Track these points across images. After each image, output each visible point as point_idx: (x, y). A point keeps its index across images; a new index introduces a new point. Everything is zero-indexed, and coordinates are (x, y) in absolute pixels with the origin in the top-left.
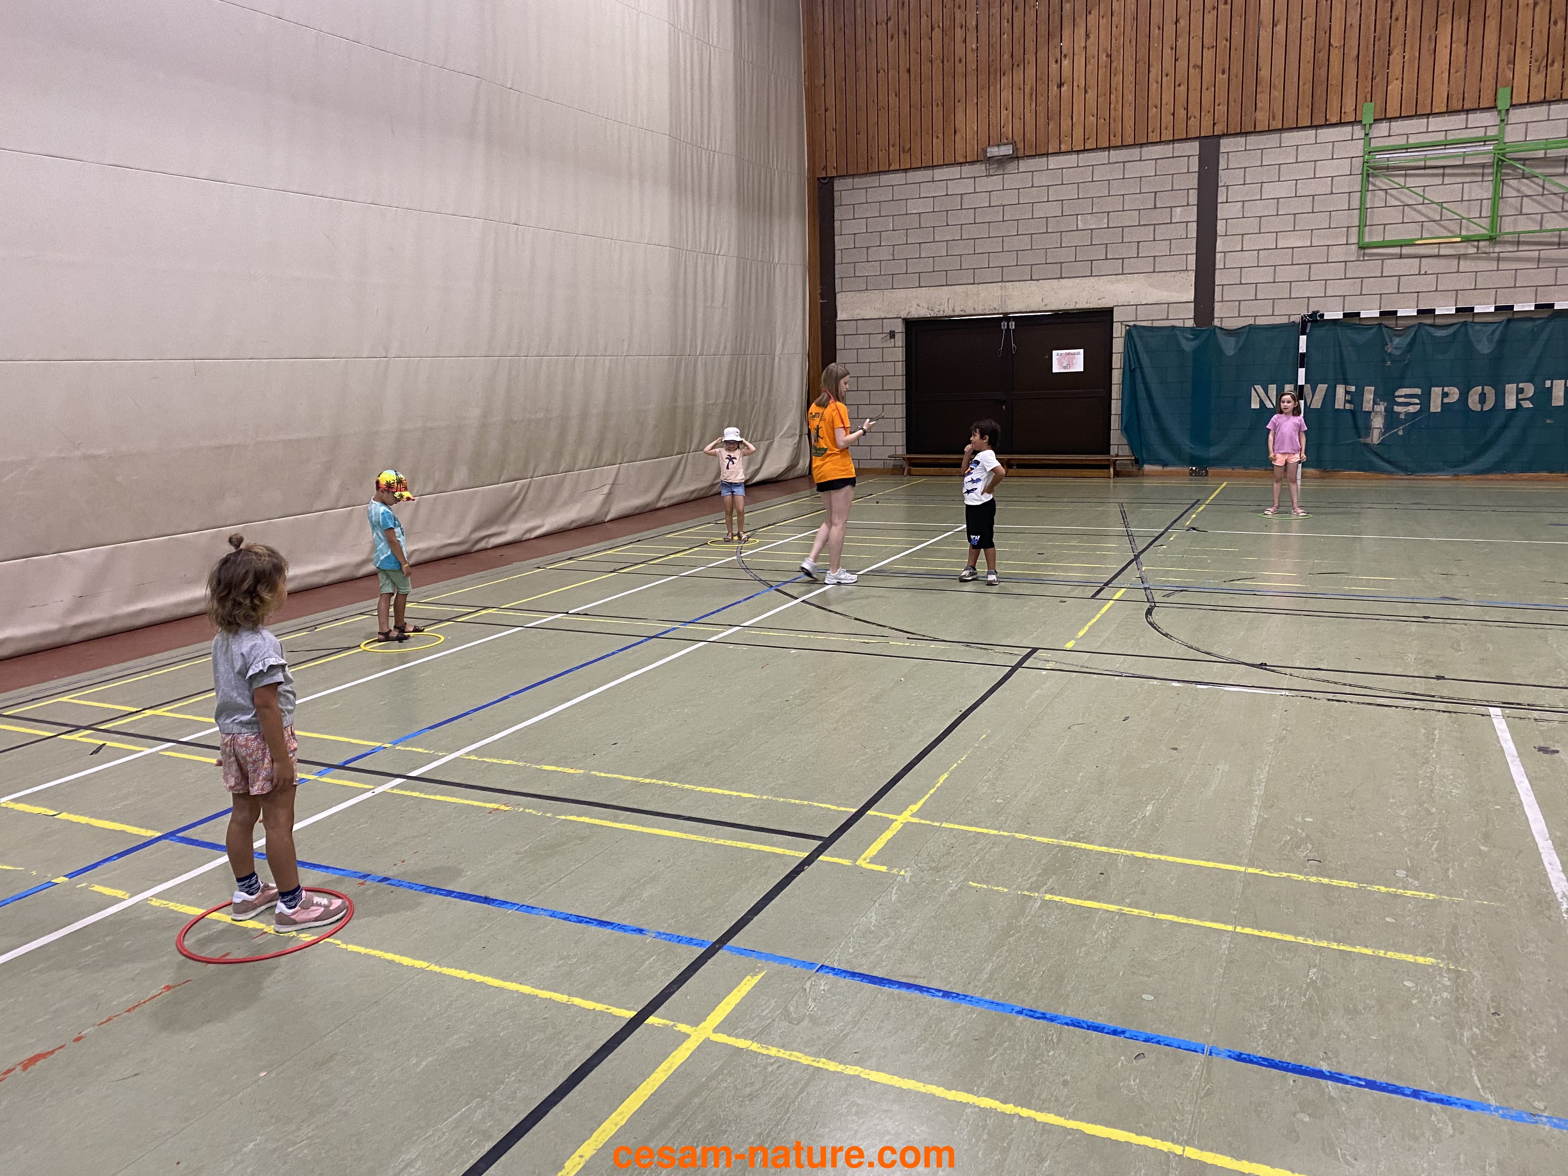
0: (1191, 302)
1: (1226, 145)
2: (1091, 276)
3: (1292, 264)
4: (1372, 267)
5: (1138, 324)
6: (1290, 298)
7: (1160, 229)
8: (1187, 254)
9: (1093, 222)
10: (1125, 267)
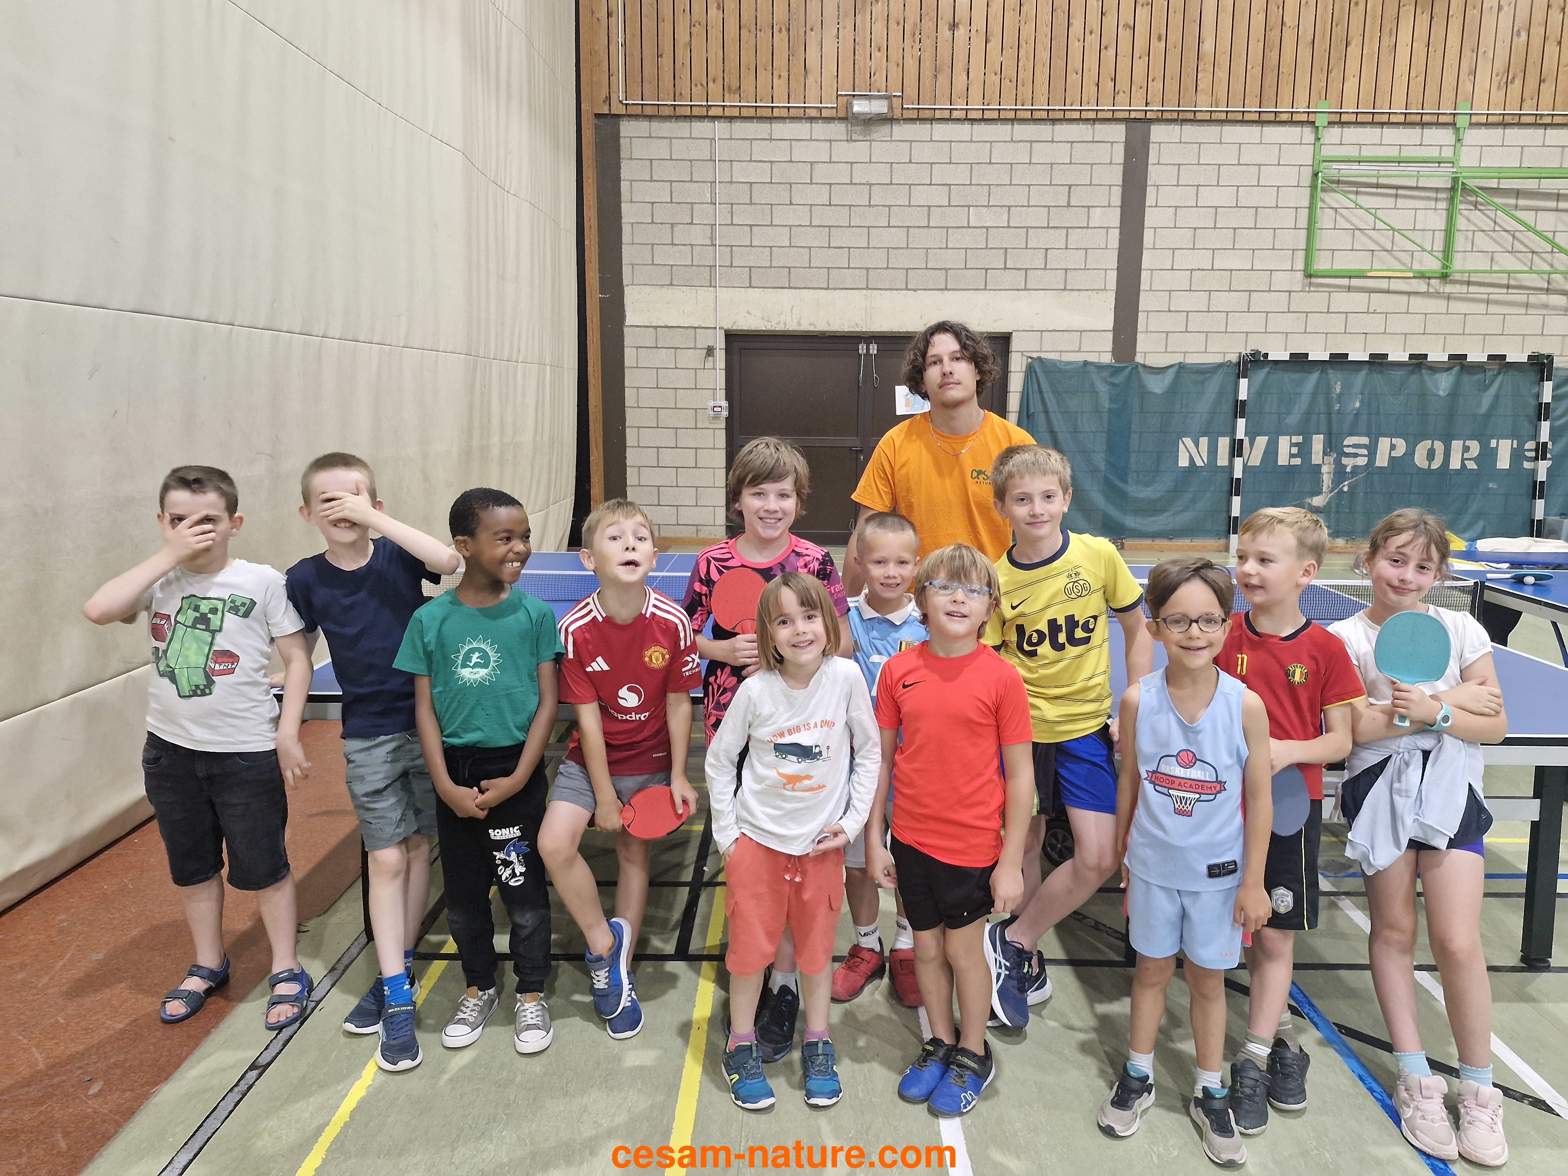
0: (1111, 330)
1: (1158, 132)
2: (985, 289)
3: (1230, 291)
4: (1317, 300)
5: (1043, 355)
6: (1226, 332)
7: (1074, 235)
8: (1106, 270)
9: (989, 218)
10: (1028, 280)
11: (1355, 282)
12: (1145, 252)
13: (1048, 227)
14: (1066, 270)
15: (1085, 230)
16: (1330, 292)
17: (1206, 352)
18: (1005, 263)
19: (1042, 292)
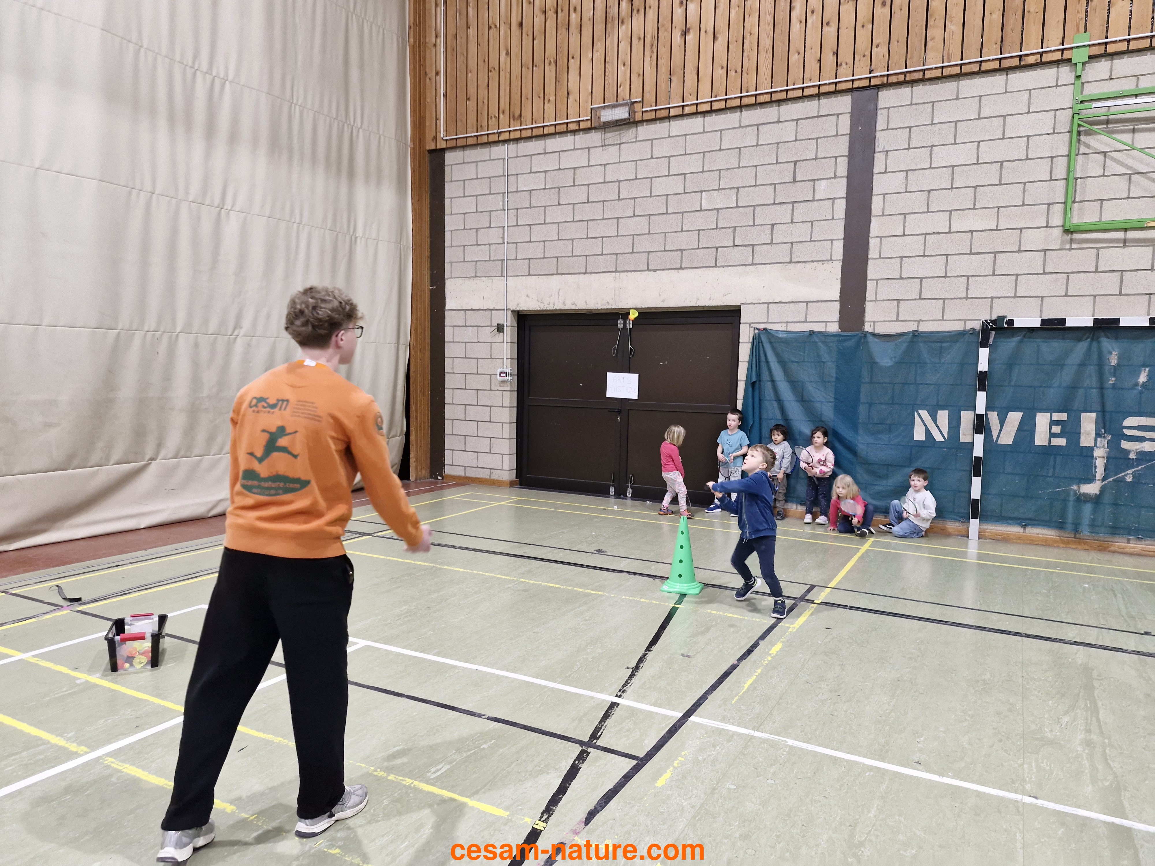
0: (836, 301)
1: (886, 98)
2: (716, 266)
3: (971, 253)
4: (1082, 258)
5: (770, 327)
6: (967, 298)
7: (800, 208)
8: (832, 240)
9: (719, 201)
10: (755, 255)
11: (1133, 235)
12: (873, 219)
13: (774, 204)
14: (792, 243)
15: (811, 203)
16: (1098, 249)
17: (943, 320)
18: (734, 241)
19: (768, 266)
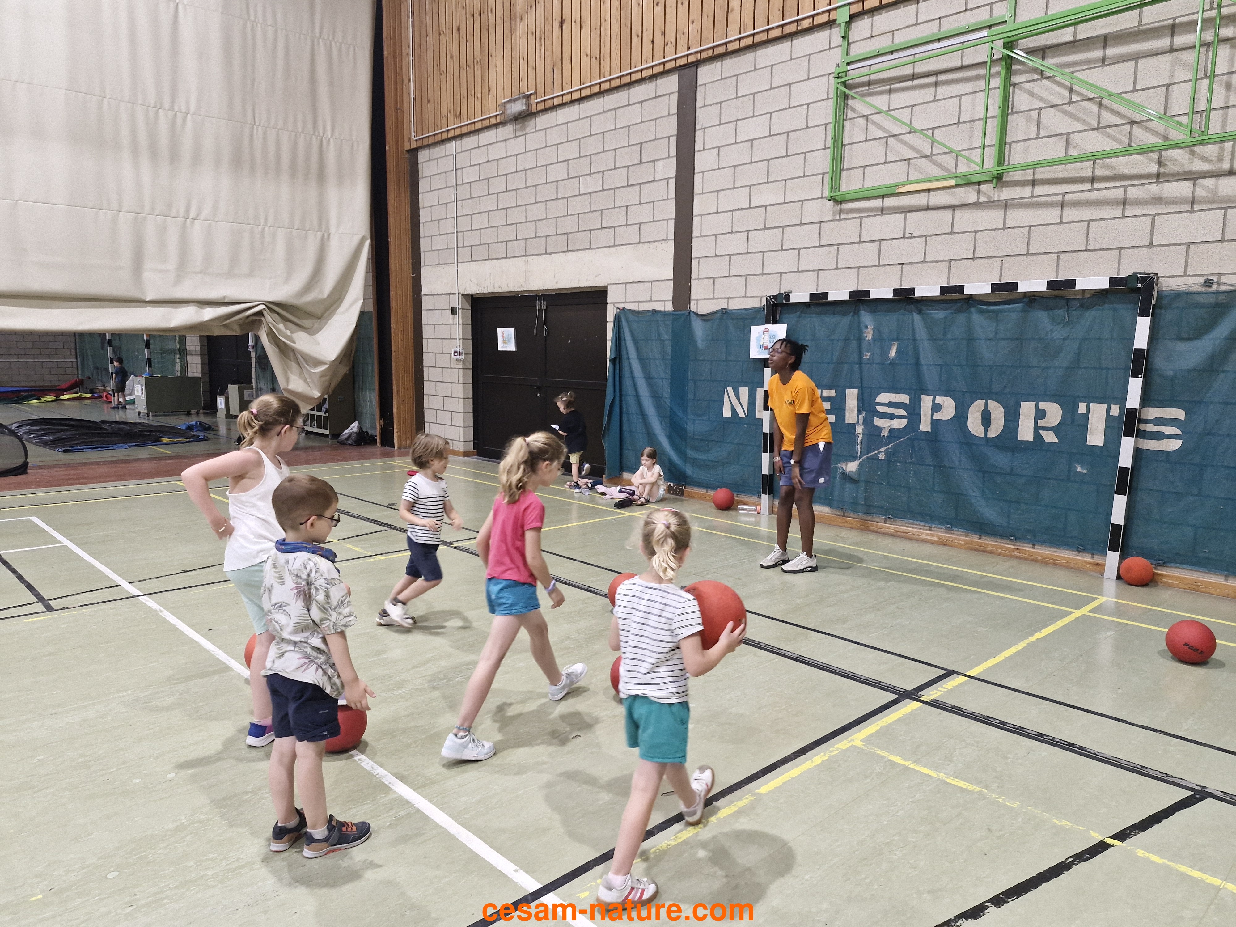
0: (670, 280)
1: (702, 74)
2: (590, 248)
3: (765, 229)
4: (848, 229)
5: (626, 306)
6: (763, 274)
7: (645, 189)
8: (667, 220)
9: (591, 185)
10: (616, 237)
11: (889, 202)
12: (695, 198)
13: (628, 186)
14: (640, 224)
15: (652, 184)
16: (861, 218)
17: (745, 296)
19: (624, 247)
